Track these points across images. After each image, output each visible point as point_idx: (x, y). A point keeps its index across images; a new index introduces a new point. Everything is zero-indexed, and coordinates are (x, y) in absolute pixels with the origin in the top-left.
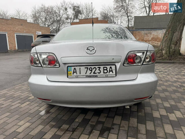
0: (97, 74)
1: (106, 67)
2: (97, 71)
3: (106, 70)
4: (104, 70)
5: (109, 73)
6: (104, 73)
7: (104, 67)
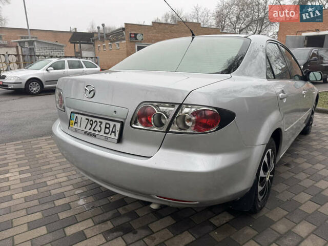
0: (97, 133)
1: (109, 124)
2: (98, 128)
3: (109, 128)
4: (106, 128)
5: (111, 135)
6: (105, 133)
7: (106, 124)
